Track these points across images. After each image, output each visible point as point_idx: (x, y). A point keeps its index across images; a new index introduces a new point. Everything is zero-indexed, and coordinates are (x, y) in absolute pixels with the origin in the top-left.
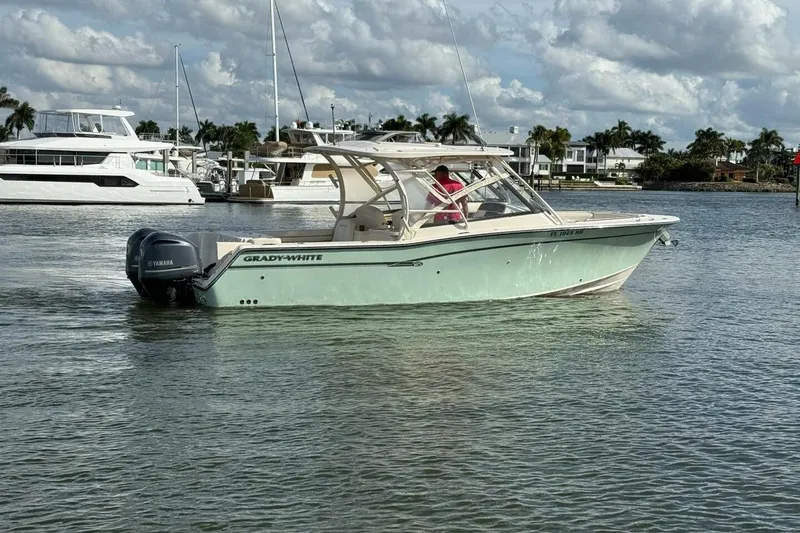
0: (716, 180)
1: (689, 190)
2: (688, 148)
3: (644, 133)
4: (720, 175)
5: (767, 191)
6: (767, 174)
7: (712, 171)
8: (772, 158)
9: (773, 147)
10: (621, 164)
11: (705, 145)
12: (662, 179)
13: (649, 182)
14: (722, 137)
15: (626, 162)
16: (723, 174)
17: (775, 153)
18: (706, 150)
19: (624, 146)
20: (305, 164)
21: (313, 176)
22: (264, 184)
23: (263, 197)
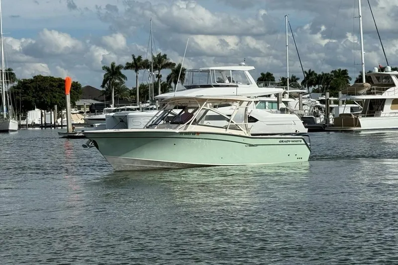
20: (385, 99)
21: (392, 108)
22: (353, 116)
23: (353, 126)
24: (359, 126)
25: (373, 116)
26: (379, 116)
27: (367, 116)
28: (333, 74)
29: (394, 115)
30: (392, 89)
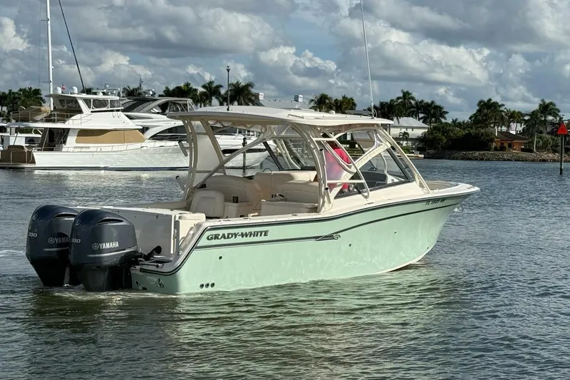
0: (496, 149)
1: (470, 159)
2: (470, 118)
3: (427, 103)
4: (499, 144)
5: (544, 161)
6: (544, 143)
7: (492, 140)
8: (549, 129)
9: (550, 118)
10: (405, 133)
11: (486, 115)
12: (444, 148)
13: (432, 151)
14: (502, 108)
15: (409, 131)
16: (502, 144)
17: (552, 124)
18: (486, 120)
19: (408, 116)
20: (69, 129)
21: (77, 142)
22: (26, 150)
23: (25, 162)
24: (34, 162)
25: (52, 150)
26: (60, 150)
27: (45, 150)
28: (22, 93)
29: (79, 150)
30: (78, 116)
